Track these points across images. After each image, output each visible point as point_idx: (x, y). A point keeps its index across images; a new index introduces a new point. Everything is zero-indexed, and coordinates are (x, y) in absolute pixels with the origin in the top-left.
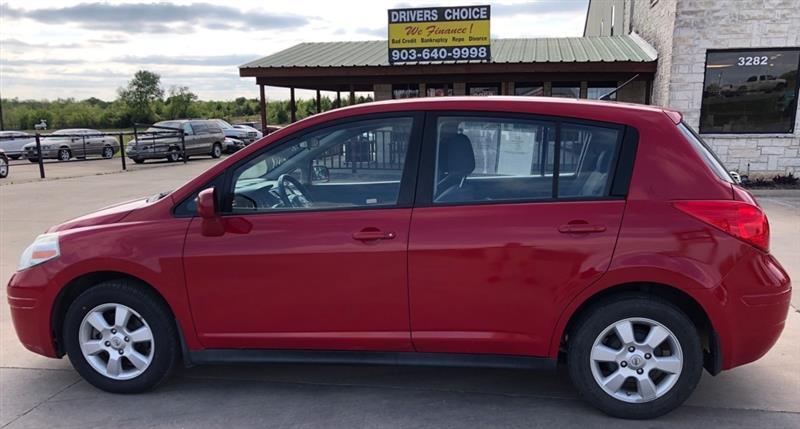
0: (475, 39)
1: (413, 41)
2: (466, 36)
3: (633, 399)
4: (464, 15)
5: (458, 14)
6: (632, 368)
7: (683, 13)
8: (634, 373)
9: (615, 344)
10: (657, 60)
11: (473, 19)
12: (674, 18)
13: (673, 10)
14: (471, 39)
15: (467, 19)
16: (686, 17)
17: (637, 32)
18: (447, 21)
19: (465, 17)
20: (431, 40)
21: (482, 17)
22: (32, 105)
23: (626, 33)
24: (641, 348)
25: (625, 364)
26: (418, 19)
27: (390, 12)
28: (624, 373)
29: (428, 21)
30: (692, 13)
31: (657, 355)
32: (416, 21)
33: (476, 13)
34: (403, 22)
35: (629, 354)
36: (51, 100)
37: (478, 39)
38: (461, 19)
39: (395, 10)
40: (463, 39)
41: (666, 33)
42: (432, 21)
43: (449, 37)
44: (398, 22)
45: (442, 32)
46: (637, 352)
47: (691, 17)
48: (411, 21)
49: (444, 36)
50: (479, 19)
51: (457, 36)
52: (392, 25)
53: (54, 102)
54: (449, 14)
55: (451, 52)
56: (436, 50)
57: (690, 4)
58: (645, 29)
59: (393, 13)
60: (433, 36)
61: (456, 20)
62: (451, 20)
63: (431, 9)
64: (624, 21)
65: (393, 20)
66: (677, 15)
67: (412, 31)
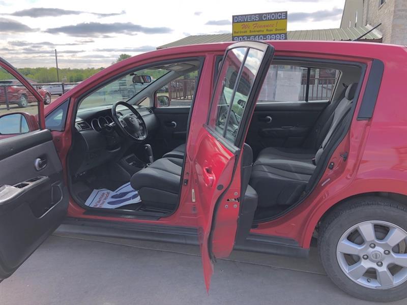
0: (278, 30)
1: (245, 32)
2: (274, 29)
3: (372, 285)
4: (273, 17)
5: (269, 17)
6: (373, 261)
7: (399, 10)
8: (374, 266)
9: (358, 240)
10: (382, 38)
11: (278, 19)
12: (393, 14)
13: (393, 9)
14: (276, 30)
15: (275, 19)
16: (400, 12)
17: (370, 24)
18: (263, 20)
19: (274, 18)
20: (255, 31)
21: (283, 18)
22: (76, 71)
23: (364, 25)
24: (380, 245)
25: (367, 257)
26: (248, 20)
27: (233, 17)
28: (366, 264)
29: (253, 21)
30: (403, 10)
31: (395, 252)
32: (247, 21)
33: (280, 16)
34: (240, 22)
35: (371, 250)
36: (84, 69)
37: (280, 30)
38: (271, 20)
39: (236, 16)
40: (272, 30)
41: (388, 22)
42: (256, 21)
43: (265, 29)
44: (238, 22)
45: (261, 26)
46: (377, 249)
47: (403, 13)
48: (244, 21)
49: (262, 29)
50: (281, 19)
51: (269, 28)
52: (234, 24)
53: (86, 70)
54: (265, 17)
55: (266, 37)
56: (257, 37)
57: (403, 6)
58: (375, 22)
59: (235, 18)
60: (256, 29)
61: (269, 20)
62: (266, 20)
63: (255, 15)
64: (363, 19)
65: (235, 21)
66: (395, 12)
67: (245, 27)
